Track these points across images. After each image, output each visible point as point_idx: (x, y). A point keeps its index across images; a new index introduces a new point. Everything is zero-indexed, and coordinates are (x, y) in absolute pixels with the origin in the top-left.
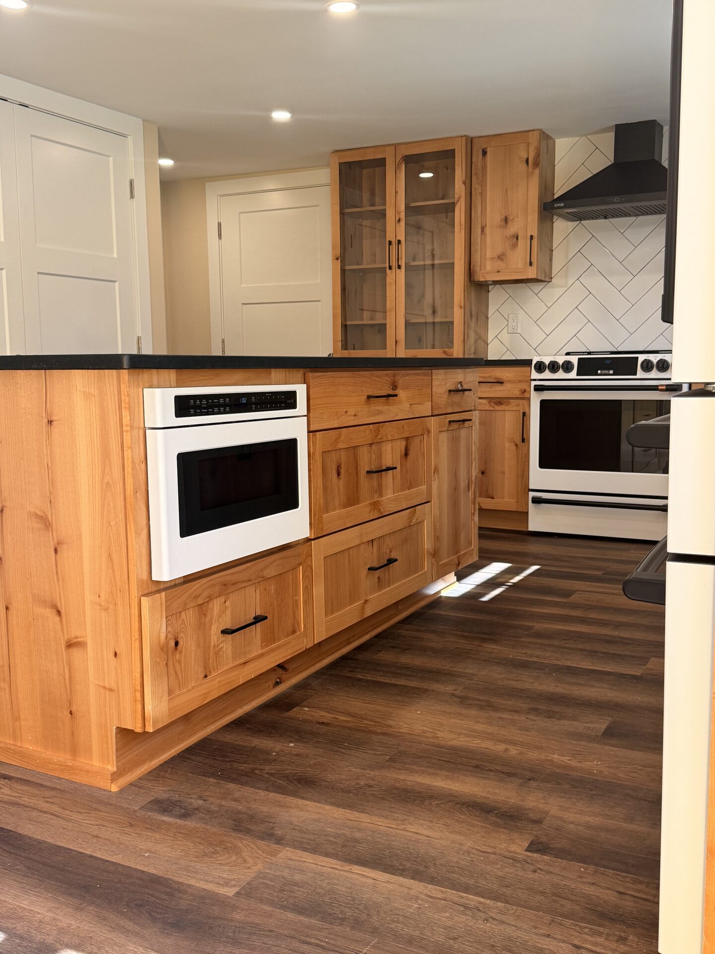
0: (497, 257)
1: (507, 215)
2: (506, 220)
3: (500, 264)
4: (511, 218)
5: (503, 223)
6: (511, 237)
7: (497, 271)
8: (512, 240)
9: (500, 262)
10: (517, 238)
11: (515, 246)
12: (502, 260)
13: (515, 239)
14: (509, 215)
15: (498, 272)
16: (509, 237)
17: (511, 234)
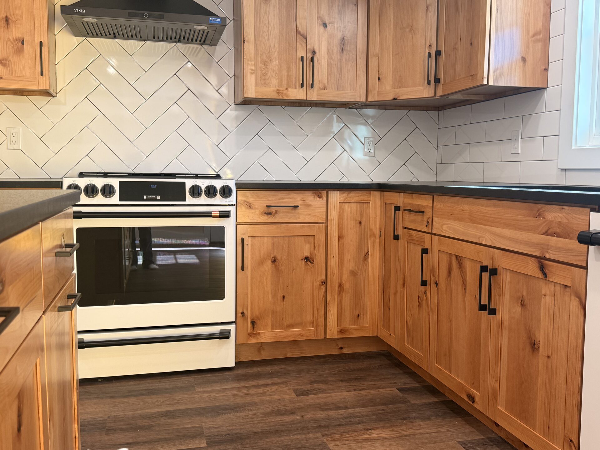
1: (8, 14)
3: (3, 70)
4: (14, 19)
5: (3, 23)
6: (14, 41)
8: (16, 44)
9: (2, 68)
10: (23, 43)
11: (20, 51)
12: (3, 65)
13: (20, 44)
14: (10, 15)
16: (12, 40)
17: (14, 37)
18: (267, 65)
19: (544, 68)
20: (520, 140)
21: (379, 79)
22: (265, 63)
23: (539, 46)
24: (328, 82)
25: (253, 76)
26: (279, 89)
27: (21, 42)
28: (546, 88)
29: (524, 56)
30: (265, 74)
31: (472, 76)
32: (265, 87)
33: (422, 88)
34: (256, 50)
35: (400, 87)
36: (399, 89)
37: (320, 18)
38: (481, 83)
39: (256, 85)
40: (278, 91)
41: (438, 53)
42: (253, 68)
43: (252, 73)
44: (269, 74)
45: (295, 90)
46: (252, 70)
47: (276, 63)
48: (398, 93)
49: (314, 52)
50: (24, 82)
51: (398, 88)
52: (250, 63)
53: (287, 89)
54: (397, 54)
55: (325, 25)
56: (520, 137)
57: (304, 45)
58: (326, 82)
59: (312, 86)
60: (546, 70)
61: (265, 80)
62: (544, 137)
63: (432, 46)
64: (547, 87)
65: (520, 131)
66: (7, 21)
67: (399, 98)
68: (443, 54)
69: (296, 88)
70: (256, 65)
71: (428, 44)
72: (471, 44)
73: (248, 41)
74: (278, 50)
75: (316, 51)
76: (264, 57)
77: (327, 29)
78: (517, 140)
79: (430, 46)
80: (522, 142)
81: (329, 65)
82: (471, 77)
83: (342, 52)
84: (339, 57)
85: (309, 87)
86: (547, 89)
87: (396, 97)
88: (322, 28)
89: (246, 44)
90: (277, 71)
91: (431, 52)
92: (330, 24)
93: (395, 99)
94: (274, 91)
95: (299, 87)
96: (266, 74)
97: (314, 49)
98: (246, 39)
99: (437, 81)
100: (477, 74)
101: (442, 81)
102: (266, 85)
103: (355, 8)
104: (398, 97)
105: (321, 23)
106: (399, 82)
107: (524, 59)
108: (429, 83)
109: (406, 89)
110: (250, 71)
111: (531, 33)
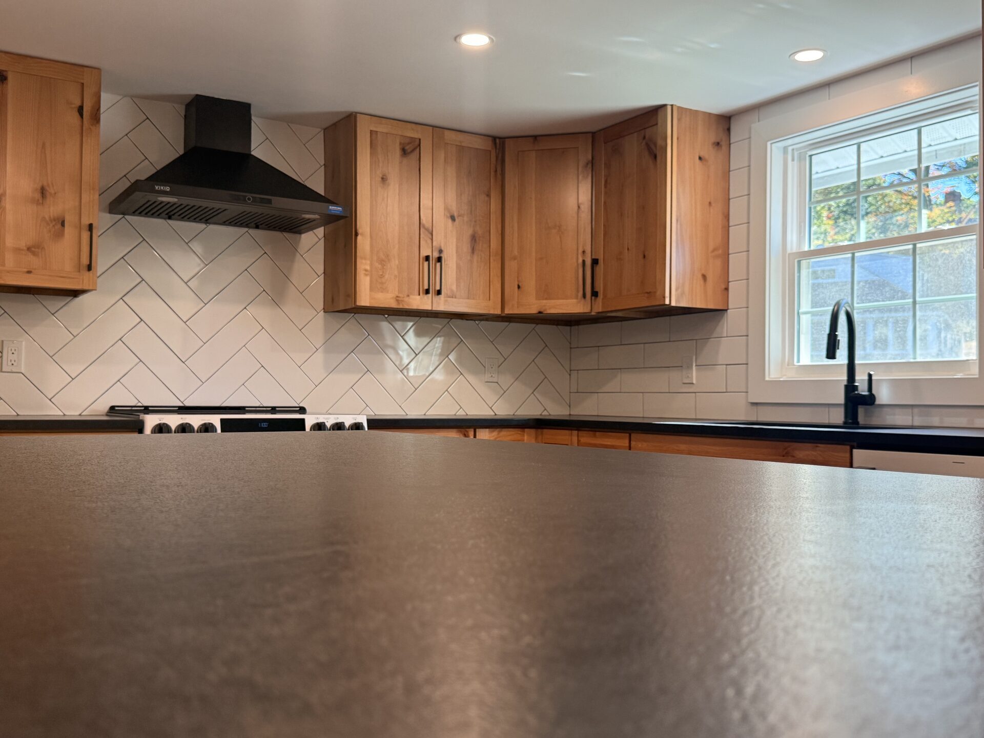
0: (25, 248)
1: (45, 184)
2: (43, 191)
3: (33, 261)
4: (53, 192)
5: (38, 196)
6: (51, 221)
7: (26, 270)
8: (54, 226)
9: (31, 258)
10: (63, 224)
11: (59, 235)
12: (34, 254)
13: (59, 226)
14: (48, 185)
15: (29, 272)
16: (47, 219)
17: (52, 216)
18: (384, 265)
19: (724, 287)
20: (694, 368)
21: (519, 287)
22: (382, 262)
23: (718, 262)
24: (457, 288)
25: (368, 279)
26: (399, 295)
27: (60, 222)
28: (726, 310)
29: (705, 274)
30: (382, 276)
31: (647, 293)
32: (382, 292)
33: (575, 301)
34: (372, 246)
35: (546, 299)
36: (545, 301)
37: (446, 209)
38: (662, 303)
39: (371, 289)
40: (398, 298)
41: (595, 262)
42: (368, 268)
43: (366, 275)
44: (387, 276)
45: (418, 297)
46: (366, 270)
47: (395, 263)
48: (544, 306)
49: (441, 251)
50: (62, 279)
51: (543, 299)
52: (364, 261)
53: (408, 296)
54: (541, 259)
55: (453, 218)
56: (694, 365)
57: (429, 241)
58: (454, 287)
59: (439, 292)
60: (727, 289)
61: (382, 283)
62: (727, 365)
63: (587, 252)
64: (728, 309)
65: (694, 357)
66: (43, 193)
67: (545, 312)
68: (601, 262)
69: (419, 295)
70: (371, 265)
71: (580, 251)
72: (644, 257)
73: (362, 234)
74: (397, 246)
75: (443, 249)
76: (382, 256)
77: (455, 223)
78: (690, 367)
79: (584, 252)
80: (697, 370)
81: (458, 267)
82: (646, 295)
83: (473, 250)
84: (469, 258)
85: (435, 293)
86: (728, 311)
87: (542, 310)
88: (450, 221)
89: (359, 238)
90: (396, 273)
91: (586, 260)
92: (459, 217)
93: (540, 312)
94: (393, 298)
95: (423, 293)
96: (384, 276)
97: (440, 247)
98: (360, 231)
99: (595, 294)
100: (655, 292)
101: (601, 295)
102: (383, 290)
103: (487, 198)
104: (545, 310)
105: (449, 215)
106: (545, 292)
107: (704, 277)
108: (584, 296)
109: (553, 301)
110: (364, 272)
111: (711, 248)
